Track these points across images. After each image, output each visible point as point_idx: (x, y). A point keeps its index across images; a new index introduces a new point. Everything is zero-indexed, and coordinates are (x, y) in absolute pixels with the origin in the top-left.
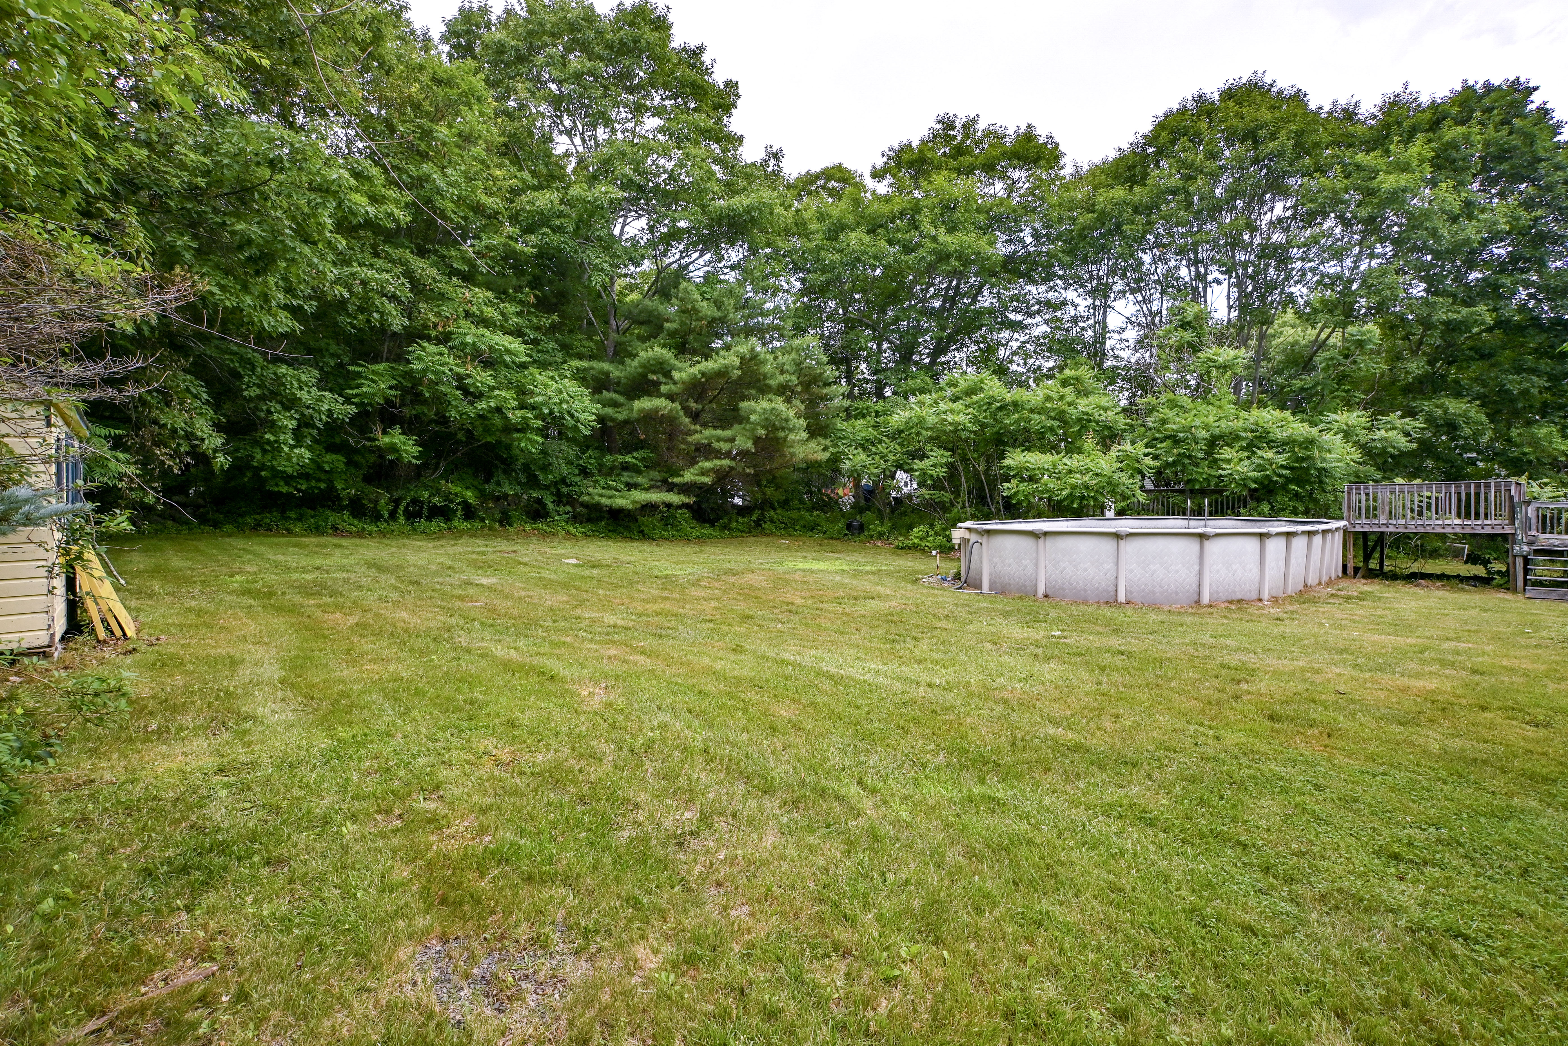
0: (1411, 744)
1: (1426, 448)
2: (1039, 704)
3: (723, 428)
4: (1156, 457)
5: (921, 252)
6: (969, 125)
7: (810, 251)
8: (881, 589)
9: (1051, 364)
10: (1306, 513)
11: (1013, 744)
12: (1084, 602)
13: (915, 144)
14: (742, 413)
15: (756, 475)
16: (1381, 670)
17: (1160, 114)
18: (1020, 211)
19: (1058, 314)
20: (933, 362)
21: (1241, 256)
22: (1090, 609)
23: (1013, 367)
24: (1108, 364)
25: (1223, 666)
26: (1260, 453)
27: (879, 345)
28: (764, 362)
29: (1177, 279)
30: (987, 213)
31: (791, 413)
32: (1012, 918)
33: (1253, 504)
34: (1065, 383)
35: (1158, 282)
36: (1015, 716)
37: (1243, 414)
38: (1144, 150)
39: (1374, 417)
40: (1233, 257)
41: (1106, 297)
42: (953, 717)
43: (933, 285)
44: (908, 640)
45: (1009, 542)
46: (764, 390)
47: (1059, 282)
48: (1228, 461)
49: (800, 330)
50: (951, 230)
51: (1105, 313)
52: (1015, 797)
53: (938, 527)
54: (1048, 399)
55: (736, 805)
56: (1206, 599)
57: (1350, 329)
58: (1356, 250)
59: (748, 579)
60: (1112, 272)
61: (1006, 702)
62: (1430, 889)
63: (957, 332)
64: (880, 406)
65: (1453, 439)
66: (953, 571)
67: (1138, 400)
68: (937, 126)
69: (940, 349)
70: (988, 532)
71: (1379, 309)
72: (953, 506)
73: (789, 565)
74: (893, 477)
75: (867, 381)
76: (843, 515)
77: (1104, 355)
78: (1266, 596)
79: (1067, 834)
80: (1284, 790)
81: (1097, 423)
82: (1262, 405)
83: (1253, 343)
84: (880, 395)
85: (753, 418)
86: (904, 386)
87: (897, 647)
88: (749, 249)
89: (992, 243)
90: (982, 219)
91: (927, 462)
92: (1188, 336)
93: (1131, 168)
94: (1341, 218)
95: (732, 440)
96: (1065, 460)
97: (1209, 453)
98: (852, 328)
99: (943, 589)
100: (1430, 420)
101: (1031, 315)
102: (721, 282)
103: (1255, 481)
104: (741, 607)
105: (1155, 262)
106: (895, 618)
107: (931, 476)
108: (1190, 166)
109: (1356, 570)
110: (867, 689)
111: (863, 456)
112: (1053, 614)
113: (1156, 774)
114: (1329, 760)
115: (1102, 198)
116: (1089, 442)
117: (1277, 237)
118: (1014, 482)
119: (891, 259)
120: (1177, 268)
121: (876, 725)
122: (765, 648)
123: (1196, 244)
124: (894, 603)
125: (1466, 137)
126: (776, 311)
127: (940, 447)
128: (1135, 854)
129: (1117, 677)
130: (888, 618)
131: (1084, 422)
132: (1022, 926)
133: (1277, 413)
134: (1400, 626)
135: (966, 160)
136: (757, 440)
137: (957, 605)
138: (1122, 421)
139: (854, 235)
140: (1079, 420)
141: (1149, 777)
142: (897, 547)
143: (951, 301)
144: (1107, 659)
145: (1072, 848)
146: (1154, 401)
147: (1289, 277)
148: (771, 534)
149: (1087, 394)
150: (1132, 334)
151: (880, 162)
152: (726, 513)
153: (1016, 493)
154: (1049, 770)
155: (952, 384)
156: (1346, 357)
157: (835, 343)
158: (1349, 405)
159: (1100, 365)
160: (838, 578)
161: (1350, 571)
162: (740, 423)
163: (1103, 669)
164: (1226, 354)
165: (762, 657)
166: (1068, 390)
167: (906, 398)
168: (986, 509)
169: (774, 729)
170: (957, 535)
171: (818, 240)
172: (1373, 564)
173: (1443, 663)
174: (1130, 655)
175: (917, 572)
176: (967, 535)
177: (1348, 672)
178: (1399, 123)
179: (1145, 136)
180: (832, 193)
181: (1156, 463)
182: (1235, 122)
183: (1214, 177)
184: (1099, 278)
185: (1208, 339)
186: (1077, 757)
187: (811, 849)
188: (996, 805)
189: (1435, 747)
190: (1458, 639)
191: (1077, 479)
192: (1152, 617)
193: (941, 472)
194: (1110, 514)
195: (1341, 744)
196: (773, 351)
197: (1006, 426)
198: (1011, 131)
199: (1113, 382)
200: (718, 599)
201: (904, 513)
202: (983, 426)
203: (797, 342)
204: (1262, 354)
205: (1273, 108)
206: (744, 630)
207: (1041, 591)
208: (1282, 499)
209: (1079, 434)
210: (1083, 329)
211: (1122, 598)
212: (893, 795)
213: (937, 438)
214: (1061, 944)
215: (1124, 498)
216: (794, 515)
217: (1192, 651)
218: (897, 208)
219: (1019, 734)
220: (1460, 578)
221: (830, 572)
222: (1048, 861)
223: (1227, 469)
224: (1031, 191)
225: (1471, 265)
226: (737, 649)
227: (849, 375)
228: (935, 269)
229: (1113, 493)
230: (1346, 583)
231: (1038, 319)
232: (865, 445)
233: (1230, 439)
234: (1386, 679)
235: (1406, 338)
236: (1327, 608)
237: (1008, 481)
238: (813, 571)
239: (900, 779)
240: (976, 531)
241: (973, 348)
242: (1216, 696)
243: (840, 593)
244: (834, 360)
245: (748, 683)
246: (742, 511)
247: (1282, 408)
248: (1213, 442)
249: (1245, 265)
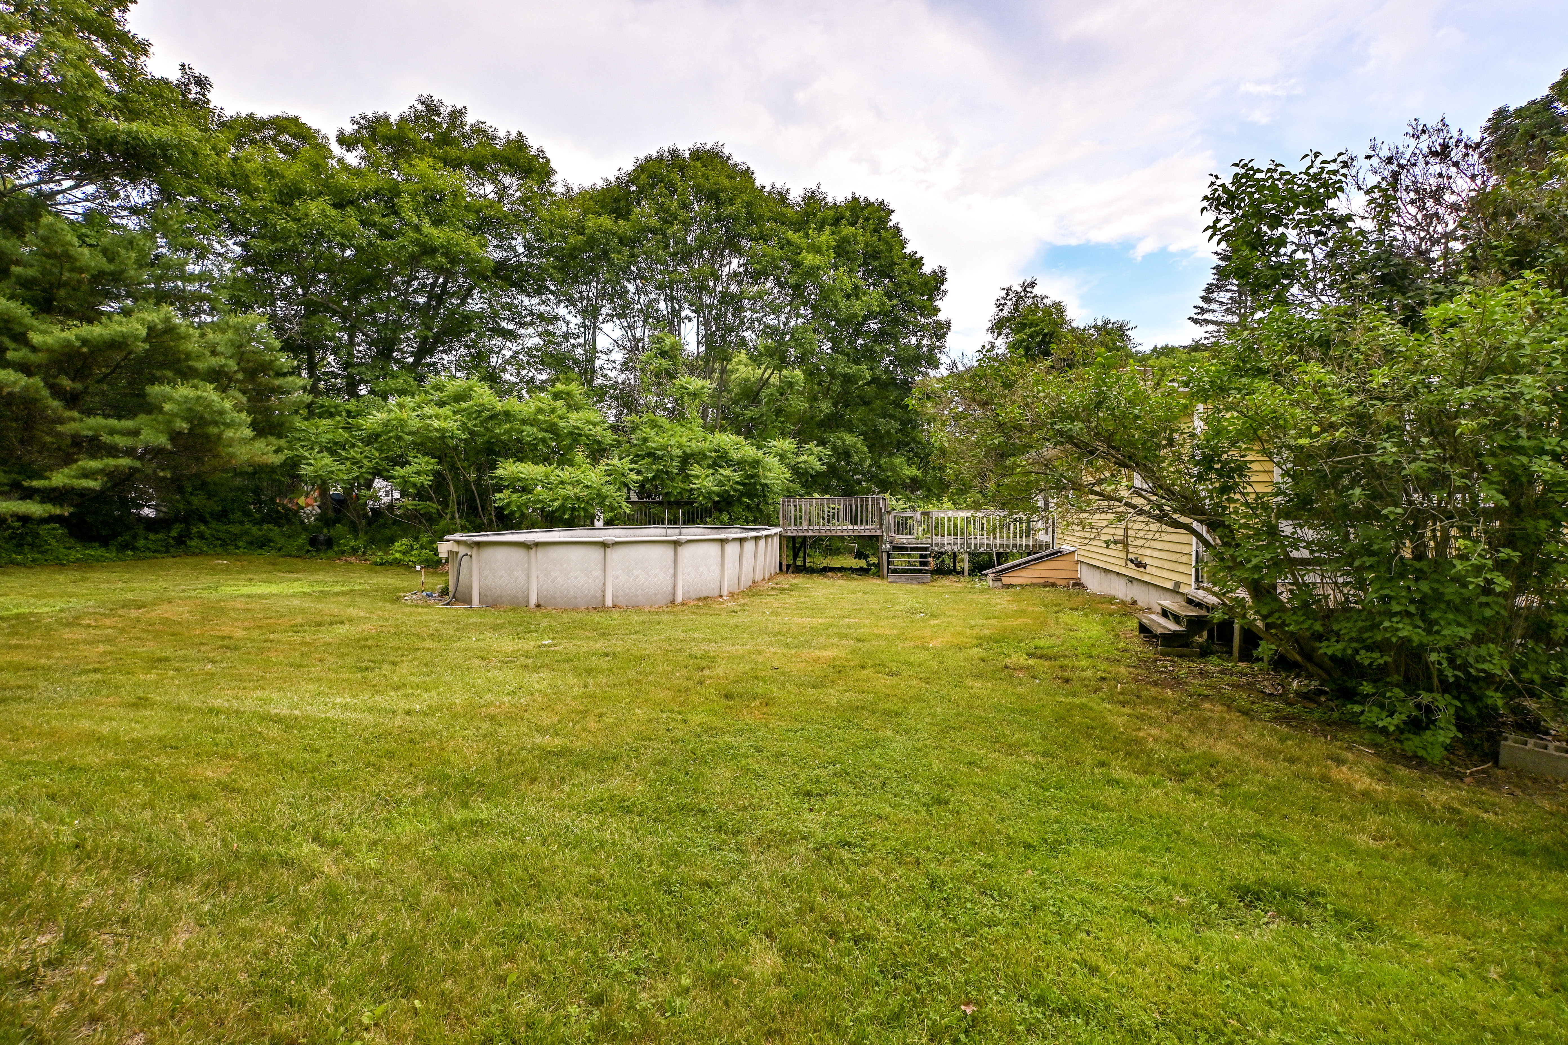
0: (819, 701)
1: (832, 470)
2: (527, 715)
3: (119, 418)
4: (639, 472)
5: (401, 240)
6: (457, 115)
7: (254, 213)
8: (352, 612)
9: (544, 377)
10: (755, 522)
11: (499, 760)
12: (575, 609)
13: (394, 118)
14: (152, 400)
15: (173, 480)
16: (802, 646)
17: (642, 156)
18: (512, 218)
19: (551, 328)
20: (417, 362)
21: (707, 299)
22: (580, 616)
23: (506, 376)
24: (598, 382)
25: (691, 656)
26: (721, 471)
27: (351, 337)
28: (187, 337)
29: (657, 311)
30: (477, 212)
31: (228, 405)
32: (492, 941)
33: (716, 514)
34: (557, 396)
35: (640, 311)
36: (503, 731)
37: (709, 437)
38: (627, 186)
39: (799, 445)
40: (701, 298)
41: (596, 319)
42: (434, 743)
43: (417, 278)
44: (385, 666)
45: (501, 554)
46: (186, 374)
47: (551, 297)
48: (697, 477)
49: (240, 305)
50: (437, 222)
51: (594, 333)
52: (499, 815)
53: (424, 539)
54: (540, 411)
55: (129, 907)
56: (679, 599)
57: (785, 372)
58: (787, 309)
59: (163, 611)
60: (601, 295)
61: (492, 718)
62: (829, 814)
63: (445, 332)
64: (353, 405)
65: (848, 464)
66: (439, 587)
67: (623, 417)
68: (419, 107)
69: (424, 350)
70: (478, 544)
71: (803, 359)
72: (441, 516)
73: (227, 590)
74: (369, 485)
75: (336, 376)
76: (305, 528)
77: (593, 371)
78: (725, 592)
79: (551, 840)
80: (734, 757)
81: (587, 437)
82: (723, 429)
83: (716, 375)
84: (352, 392)
85: (167, 407)
86: (381, 385)
87: (371, 675)
88: (161, 191)
89: (482, 246)
90: (471, 218)
91: (409, 469)
92: (666, 363)
93: (617, 200)
94: (777, 280)
95: (136, 433)
96: (558, 472)
97: (682, 469)
98: (315, 312)
99: (428, 606)
100: (834, 449)
101: (523, 325)
102: (114, 226)
103: (718, 495)
104: (151, 647)
105: (638, 292)
106: (369, 643)
107: (414, 485)
108: (667, 211)
109: (788, 566)
110: (329, 728)
111: (327, 460)
112: (545, 623)
113: (634, 764)
114: (766, 725)
115: (591, 223)
116: (580, 455)
117: (734, 288)
118: (507, 492)
119: (364, 242)
120: (657, 301)
121: (340, 767)
122: (184, 697)
123: (672, 282)
124: (368, 626)
125: (855, 236)
126: (202, 277)
127: (425, 454)
128: (613, 843)
129: (602, 679)
130: (361, 643)
131: (575, 436)
132: (502, 945)
133: (734, 437)
134: (815, 610)
135: (453, 152)
136: (175, 436)
137: (443, 622)
138: (609, 437)
139: (315, 204)
140: (571, 434)
141: (627, 767)
142: (376, 564)
143: (438, 298)
144: (594, 661)
145: (555, 853)
146: (637, 420)
147: (742, 323)
148: (202, 553)
149: (577, 408)
150: (618, 356)
151: (349, 129)
152: (128, 528)
153: (509, 504)
154: (535, 779)
155: (439, 388)
156: (782, 394)
157: (294, 328)
158: (784, 434)
159: (590, 382)
160: (296, 602)
161: (784, 568)
162: (149, 412)
163: (589, 672)
164: (695, 383)
165: (179, 709)
166: (559, 403)
167: (385, 399)
168: (478, 521)
169: (193, 796)
170: (444, 548)
171: (264, 200)
172: (799, 562)
173: (841, 636)
174: (614, 655)
175: (399, 590)
176: (455, 548)
177: (781, 650)
178: (815, 214)
179: (629, 175)
180: (285, 148)
181: (640, 478)
182: (702, 181)
183: (686, 225)
184: (589, 299)
185: (681, 368)
186: (562, 761)
187: (244, 934)
188: (477, 827)
189: (834, 702)
190: (849, 616)
191: (570, 491)
192: (635, 618)
193: (426, 480)
194: (599, 524)
195: (774, 710)
196: (201, 325)
197: (498, 435)
198: (502, 134)
199: (601, 400)
200: (110, 641)
201: (384, 526)
202: (472, 434)
203: (234, 320)
204: (723, 386)
205: (730, 177)
206: (152, 676)
207: (533, 601)
208: (738, 509)
209: (570, 447)
210: (574, 346)
211: (609, 603)
212: (359, 843)
213: (422, 444)
214: (543, 950)
215: (612, 508)
216: (235, 529)
217: (666, 646)
218: (371, 187)
219: (506, 749)
220: (853, 570)
221: (286, 596)
222: (531, 871)
223: (696, 484)
224: (523, 201)
225: (858, 333)
226: (141, 703)
227: (312, 368)
228: (419, 262)
229: (601, 504)
230: (781, 578)
231: (531, 330)
232: (332, 449)
233: (698, 457)
234: (805, 652)
235: (820, 384)
236: (768, 599)
237: (501, 491)
238: (260, 596)
239: (369, 822)
240: (465, 543)
241: (463, 351)
242: (686, 683)
243: (299, 620)
244: (288, 346)
245: (155, 744)
246: (151, 525)
247: (738, 433)
248: (686, 460)
249: (710, 307)
